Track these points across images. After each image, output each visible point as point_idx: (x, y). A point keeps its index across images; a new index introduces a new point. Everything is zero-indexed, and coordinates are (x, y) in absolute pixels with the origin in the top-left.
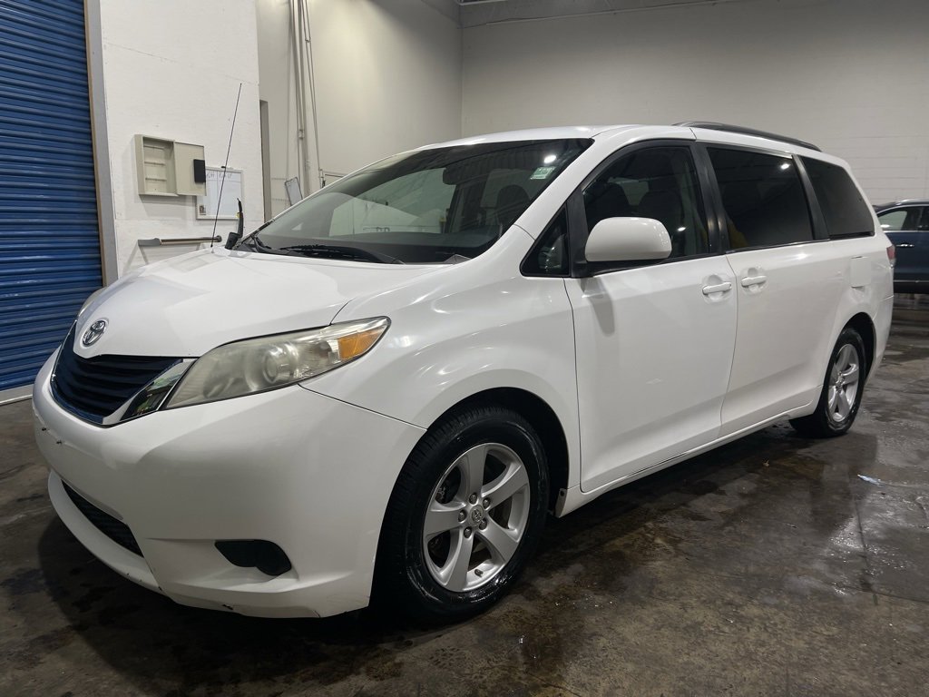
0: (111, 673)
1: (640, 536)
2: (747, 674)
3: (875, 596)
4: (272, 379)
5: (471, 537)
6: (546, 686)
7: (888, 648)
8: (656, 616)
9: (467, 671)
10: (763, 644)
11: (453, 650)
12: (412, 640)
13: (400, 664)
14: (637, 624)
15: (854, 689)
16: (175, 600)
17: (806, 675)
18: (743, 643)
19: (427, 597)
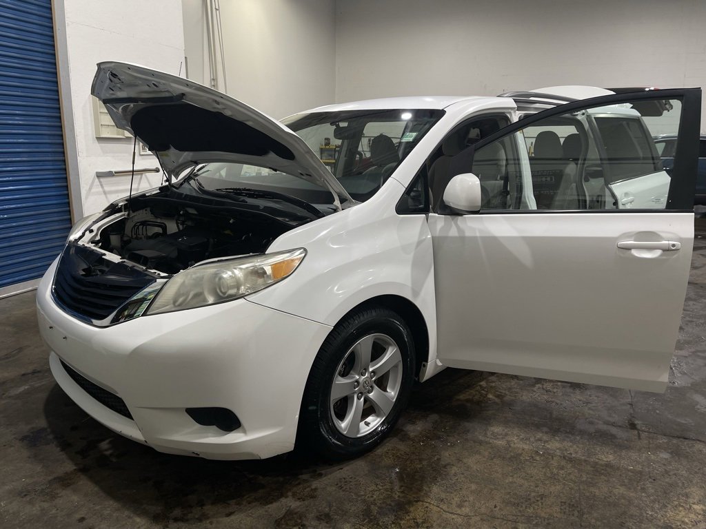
0: (111, 502)
1: (477, 393)
2: (552, 489)
3: (639, 433)
4: (224, 293)
5: (362, 399)
6: (417, 501)
7: (647, 470)
8: (490, 450)
9: (362, 493)
10: (562, 468)
11: (351, 478)
12: (323, 472)
13: (316, 489)
14: (477, 456)
15: (625, 498)
16: (156, 449)
17: (592, 489)
18: (549, 468)
19: (333, 442)
